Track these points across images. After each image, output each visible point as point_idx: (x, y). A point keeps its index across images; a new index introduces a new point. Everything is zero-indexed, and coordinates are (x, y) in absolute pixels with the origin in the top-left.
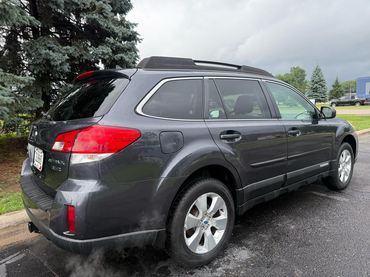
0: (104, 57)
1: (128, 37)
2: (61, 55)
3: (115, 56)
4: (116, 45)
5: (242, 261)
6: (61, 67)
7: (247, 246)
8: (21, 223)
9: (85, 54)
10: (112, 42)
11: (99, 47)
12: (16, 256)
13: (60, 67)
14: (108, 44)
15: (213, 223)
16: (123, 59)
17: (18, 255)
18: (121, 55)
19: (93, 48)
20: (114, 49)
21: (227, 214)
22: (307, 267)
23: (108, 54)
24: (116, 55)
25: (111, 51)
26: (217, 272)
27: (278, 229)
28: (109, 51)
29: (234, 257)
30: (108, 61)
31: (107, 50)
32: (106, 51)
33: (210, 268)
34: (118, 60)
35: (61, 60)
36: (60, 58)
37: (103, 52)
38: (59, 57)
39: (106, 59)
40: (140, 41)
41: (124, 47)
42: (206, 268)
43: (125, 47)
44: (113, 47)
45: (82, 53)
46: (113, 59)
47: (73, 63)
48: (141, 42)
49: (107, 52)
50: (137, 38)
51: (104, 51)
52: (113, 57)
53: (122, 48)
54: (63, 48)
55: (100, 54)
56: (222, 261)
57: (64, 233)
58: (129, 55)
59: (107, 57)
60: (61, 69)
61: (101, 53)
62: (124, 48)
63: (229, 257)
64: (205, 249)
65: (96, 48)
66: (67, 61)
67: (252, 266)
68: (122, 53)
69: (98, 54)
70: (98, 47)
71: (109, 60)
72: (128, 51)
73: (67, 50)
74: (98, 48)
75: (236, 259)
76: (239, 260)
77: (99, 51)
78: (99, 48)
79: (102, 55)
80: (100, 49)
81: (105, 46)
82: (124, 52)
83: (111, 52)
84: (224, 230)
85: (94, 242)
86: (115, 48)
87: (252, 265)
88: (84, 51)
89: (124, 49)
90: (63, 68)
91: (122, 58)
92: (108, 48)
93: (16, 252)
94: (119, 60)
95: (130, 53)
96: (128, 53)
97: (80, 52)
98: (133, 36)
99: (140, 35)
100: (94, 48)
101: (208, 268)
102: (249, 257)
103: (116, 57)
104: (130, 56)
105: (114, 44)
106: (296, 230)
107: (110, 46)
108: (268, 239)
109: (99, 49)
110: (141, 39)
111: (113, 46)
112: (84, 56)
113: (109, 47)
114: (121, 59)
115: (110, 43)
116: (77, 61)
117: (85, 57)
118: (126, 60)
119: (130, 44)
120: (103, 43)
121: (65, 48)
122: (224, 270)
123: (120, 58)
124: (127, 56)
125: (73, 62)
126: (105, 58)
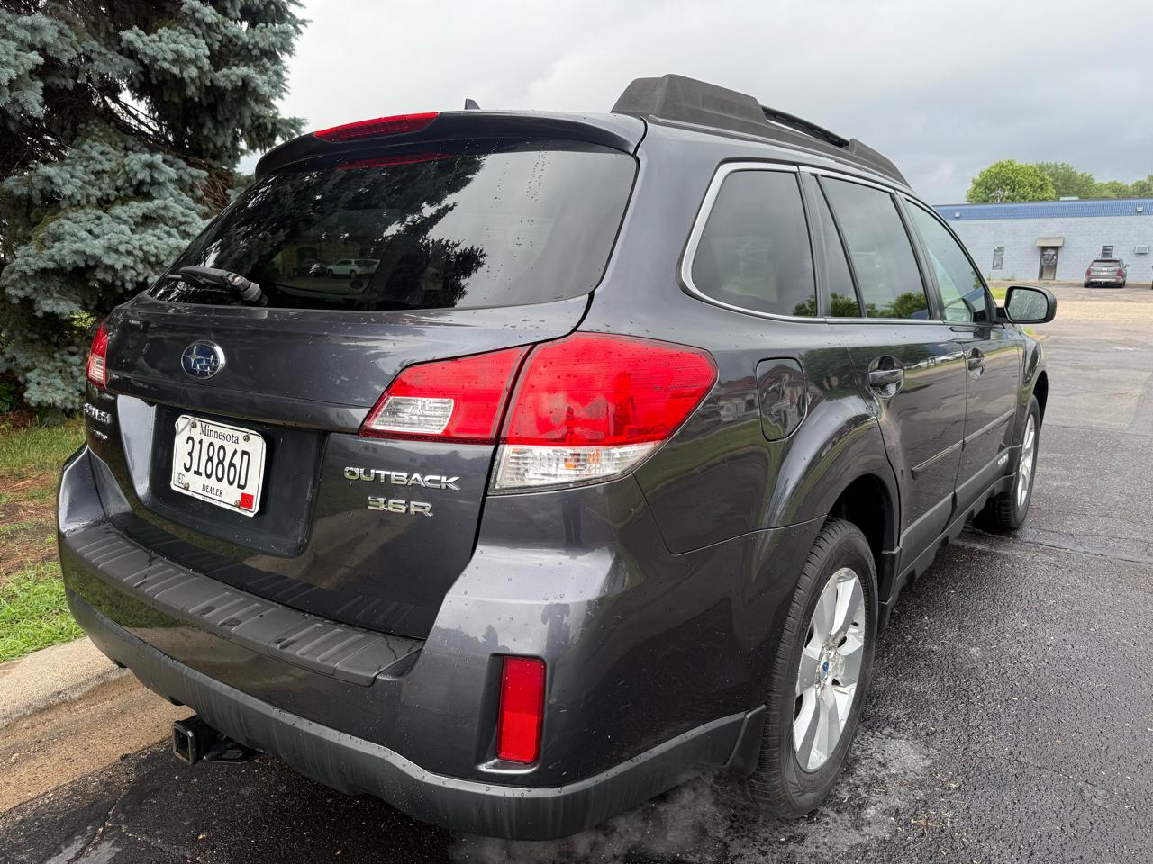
0: (181, 72)
1: (262, 8)
2: (12, 45)
3: (218, 74)
4: (225, 31)
5: (917, 777)
6: (14, 94)
7: (896, 724)
8: (21, 718)
9: (100, 54)
10: (208, 19)
11: (160, 31)
12: (76, 858)
13: (10, 97)
14: (192, 25)
15: (837, 665)
16: (253, 85)
17: (82, 850)
18: (243, 70)
19: (138, 35)
20: (216, 46)
21: (863, 633)
22: (1104, 773)
23: (194, 61)
24: (225, 71)
25: (208, 53)
26: (869, 823)
27: (941, 662)
28: (200, 52)
29: (883, 765)
30: (193, 88)
31: (192, 46)
32: (188, 52)
33: (838, 812)
34: (229, 87)
35: (16, 67)
36: (12, 60)
37: (176, 52)
38: (8, 54)
39: (188, 81)
40: (299, 26)
41: (252, 41)
42: (828, 816)
43: (257, 43)
44: (211, 38)
45: (88, 48)
46: (209, 84)
47: (53, 83)
48: (301, 33)
49: (193, 56)
50: (291, 14)
51: (184, 49)
52: (210, 75)
53: (244, 47)
54: (19, 20)
55: (165, 59)
56: (859, 786)
57: (483, 768)
58: (270, 73)
59: (193, 72)
60: (15, 101)
61: (170, 56)
62: (250, 47)
63: (871, 769)
64: (821, 754)
65: (148, 34)
66: (38, 72)
67: (959, 789)
68: (242, 63)
69: (159, 58)
70: (156, 33)
71: (196, 87)
72: (265, 60)
73: (34, 29)
74: (154, 36)
75: (893, 771)
76: (906, 773)
77: (160, 48)
78: (160, 37)
79: (174, 62)
80: (164, 39)
81: (183, 31)
82: (250, 61)
83: (208, 58)
84: (854, 686)
85: (597, 787)
86: (218, 44)
87: (953, 786)
88: (95, 43)
89: (250, 51)
90: (22, 100)
91: (246, 81)
92: (194, 41)
93: (68, 839)
94: (235, 89)
95: (273, 68)
96: (268, 64)
97: (79, 42)
98: (273, 7)
99: (300, 5)
100: (141, 32)
101: (833, 815)
102: (928, 762)
103: (224, 76)
104: (274, 78)
105: (215, 27)
106: (992, 659)
107: (199, 32)
108: (935, 697)
109: (160, 41)
110: (303, 22)
111: (211, 33)
112: (96, 63)
113: (196, 36)
114: (242, 86)
115: (199, 22)
116: (64, 77)
117: (98, 66)
118: (262, 92)
119: (275, 34)
120: (171, 21)
121: (26, 19)
122: (890, 815)
123: (240, 83)
124: (264, 77)
125: (49, 80)
126: (185, 75)
